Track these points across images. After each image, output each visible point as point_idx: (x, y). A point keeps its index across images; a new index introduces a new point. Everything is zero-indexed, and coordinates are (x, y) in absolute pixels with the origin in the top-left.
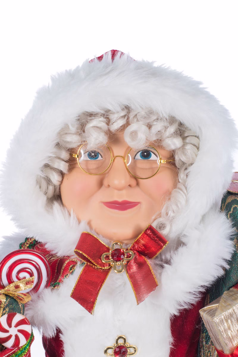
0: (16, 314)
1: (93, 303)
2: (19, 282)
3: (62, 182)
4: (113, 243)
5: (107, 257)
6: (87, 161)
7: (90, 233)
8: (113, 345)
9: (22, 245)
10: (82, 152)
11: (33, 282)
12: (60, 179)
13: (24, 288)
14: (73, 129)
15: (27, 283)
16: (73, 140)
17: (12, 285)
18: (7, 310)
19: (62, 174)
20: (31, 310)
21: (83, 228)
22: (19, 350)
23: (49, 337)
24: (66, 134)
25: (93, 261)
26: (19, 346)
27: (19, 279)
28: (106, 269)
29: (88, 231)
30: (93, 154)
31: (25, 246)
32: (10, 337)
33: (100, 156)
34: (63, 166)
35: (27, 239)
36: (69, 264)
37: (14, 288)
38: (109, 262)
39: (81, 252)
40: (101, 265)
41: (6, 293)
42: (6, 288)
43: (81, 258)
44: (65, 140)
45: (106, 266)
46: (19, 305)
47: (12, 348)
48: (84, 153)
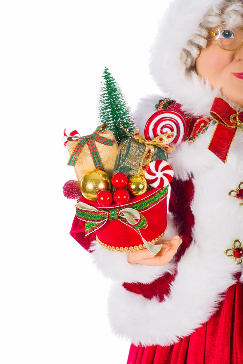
0: (162, 161)
1: (226, 154)
2: (162, 135)
3: (199, 55)
4: (238, 107)
5: (235, 118)
6: (222, 38)
7: (222, 98)
8: (236, 188)
9: (157, 106)
10: (219, 32)
11: (173, 136)
12: (198, 53)
13: (166, 141)
14: (216, 11)
15: (169, 137)
16: (214, 21)
17: (157, 138)
18: (155, 157)
19: (200, 48)
20: (171, 158)
21: (216, 94)
22: (162, 189)
23: (184, 180)
24: (210, 15)
25: (223, 121)
26: (163, 186)
27: (162, 133)
28: (233, 128)
29: (220, 97)
30: (227, 33)
31: (160, 107)
32: (157, 179)
33: (232, 34)
34: (203, 42)
35: (161, 101)
36: (200, 123)
37: (159, 140)
38: (237, 122)
39: (215, 113)
40: (229, 125)
41: (154, 144)
42: (153, 140)
43: (215, 118)
44: (208, 20)
45: (234, 125)
46: (164, 154)
47: (157, 188)
48: (221, 32)
